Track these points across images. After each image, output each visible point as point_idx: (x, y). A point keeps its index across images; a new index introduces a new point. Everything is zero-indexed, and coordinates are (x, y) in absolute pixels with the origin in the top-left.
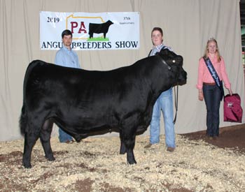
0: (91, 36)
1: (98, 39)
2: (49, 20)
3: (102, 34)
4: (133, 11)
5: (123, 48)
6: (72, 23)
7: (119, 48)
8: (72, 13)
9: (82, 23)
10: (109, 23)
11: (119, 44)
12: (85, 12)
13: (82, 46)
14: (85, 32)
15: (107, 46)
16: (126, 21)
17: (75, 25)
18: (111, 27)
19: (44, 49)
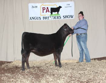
0: (52, 13)
1: (55, 15)
2: (33, 7)
3: (57, 12)
4: (71, 1)
5: (66, 18)
6: (43, 8)
7: (65, 19)
8: (42, 4)
9: (47, 8)
10: (60, 7)
11: (65, 17)
12: (49, 3)
13: (47, 18)
14: (49, 12)
15: (59, 18)
16: (68, 6)
17: (44, 9)
18: (61, 9)
19: (30, 20)
